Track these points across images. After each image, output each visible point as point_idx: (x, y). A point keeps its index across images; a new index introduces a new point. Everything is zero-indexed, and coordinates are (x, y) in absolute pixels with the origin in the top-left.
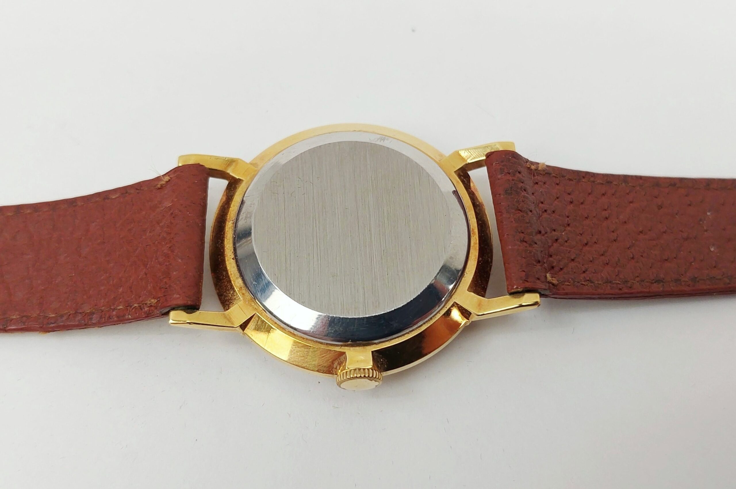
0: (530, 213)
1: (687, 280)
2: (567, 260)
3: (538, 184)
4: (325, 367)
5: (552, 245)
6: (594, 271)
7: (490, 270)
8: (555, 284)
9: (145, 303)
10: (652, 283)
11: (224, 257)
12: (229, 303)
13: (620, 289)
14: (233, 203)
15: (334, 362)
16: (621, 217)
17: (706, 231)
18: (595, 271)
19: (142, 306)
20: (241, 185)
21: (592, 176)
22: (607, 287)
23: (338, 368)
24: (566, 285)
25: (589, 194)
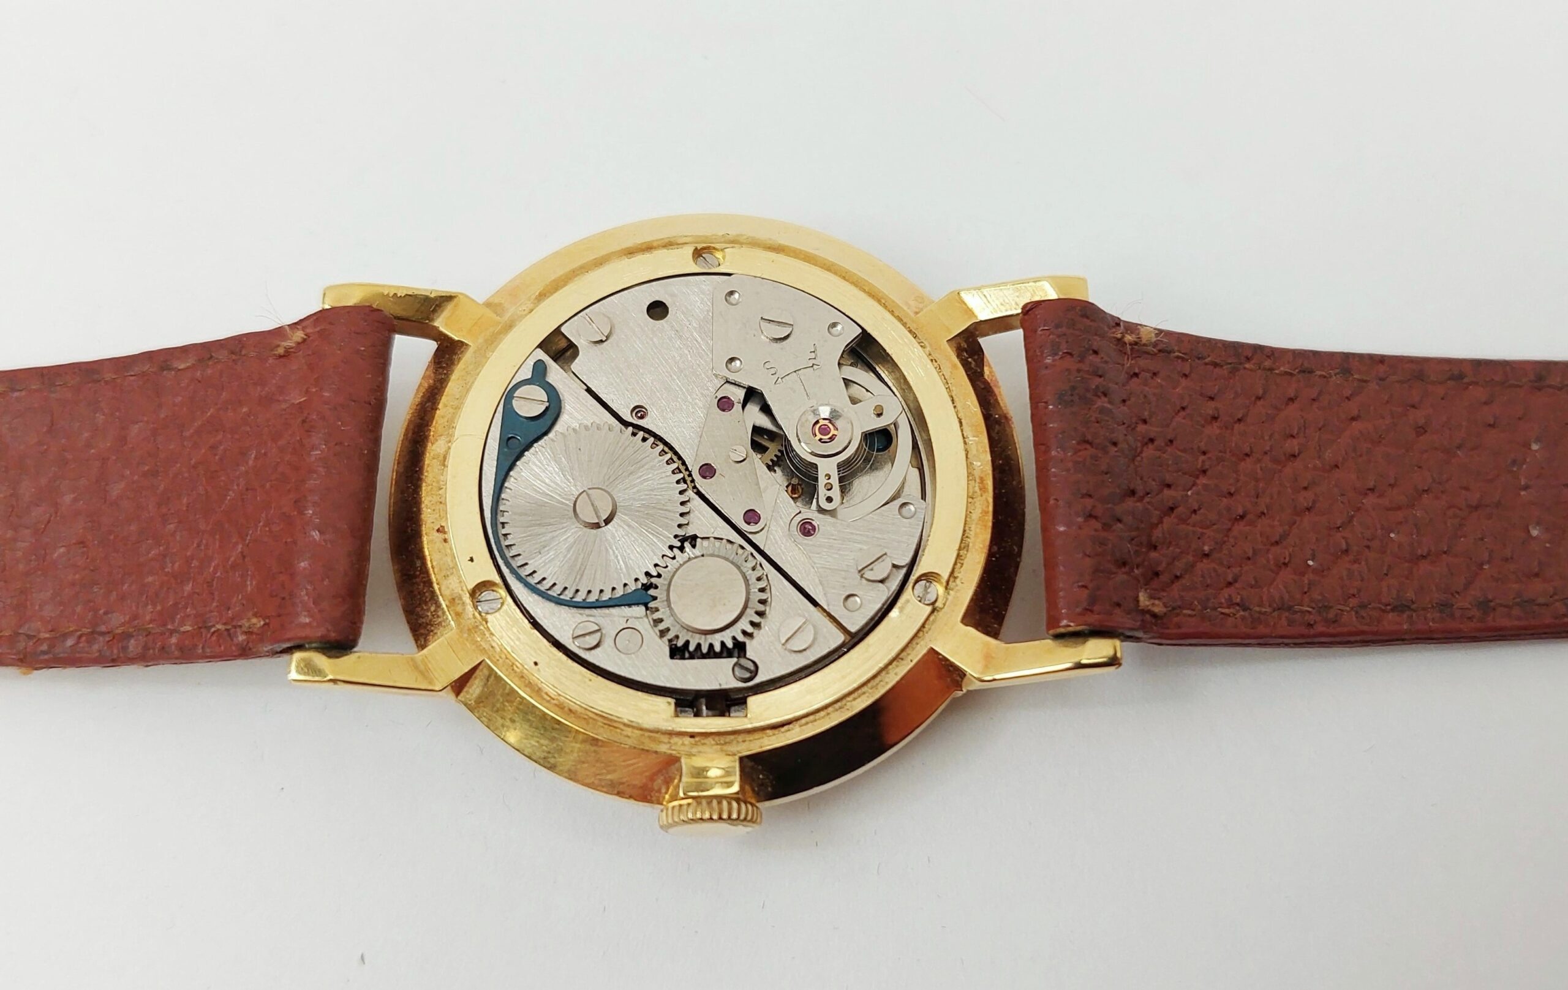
0: (1113, 450)
1: (1467, 605)
2: (1193, 556)
3: (1140, 376)
4: (634, 786)
5: (1161, 522)
6: (1253, 583)
7: (1016, 574)
8: (1158, 614)
9: (239, 624)
10: (1384, 611)
11: (420, 526)
12: (426, 632)
13: (1310, 625)
14: (443, 398)
15: (655, 777)
16: (1328, 454)
17: (1526, 488)
18: (1256, 582)
19: (232, 631)
20: (463, 357)
21: (1268, 357)
22: (1280, 619)
23: (663, 791)
24: (1185, 615)
25: (1259, 398)
